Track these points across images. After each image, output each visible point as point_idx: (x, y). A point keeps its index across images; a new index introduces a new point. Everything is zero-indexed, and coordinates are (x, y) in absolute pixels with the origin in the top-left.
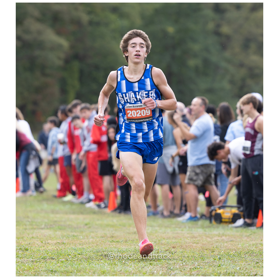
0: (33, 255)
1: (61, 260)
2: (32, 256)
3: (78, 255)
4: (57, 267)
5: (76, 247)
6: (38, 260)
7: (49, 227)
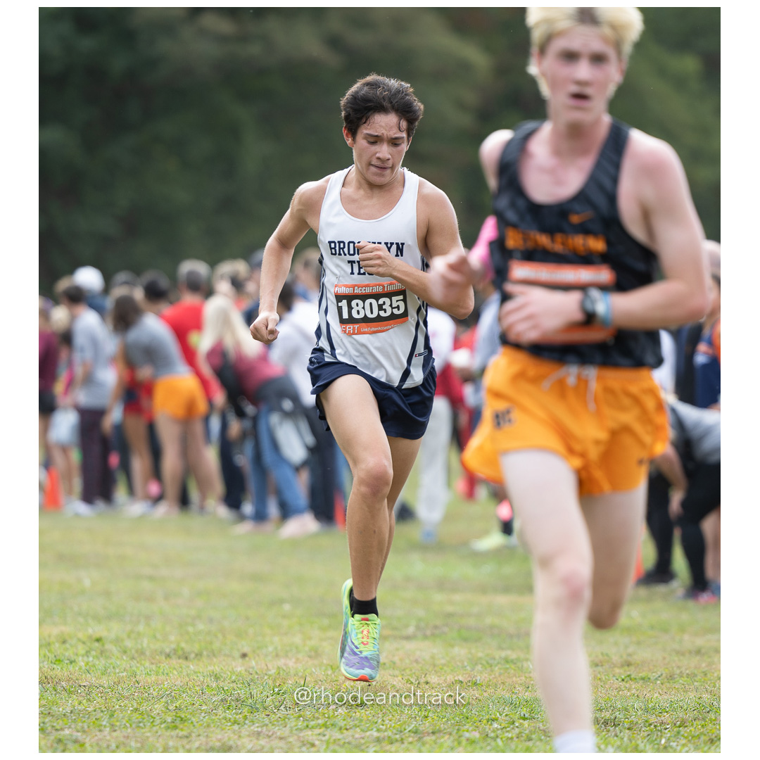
0: (380, 721)
1: (467, 735)
2: (376, 723)
3: (521, 721)
5: (514, 696)
6: (398, 736)
7: (428, 633)
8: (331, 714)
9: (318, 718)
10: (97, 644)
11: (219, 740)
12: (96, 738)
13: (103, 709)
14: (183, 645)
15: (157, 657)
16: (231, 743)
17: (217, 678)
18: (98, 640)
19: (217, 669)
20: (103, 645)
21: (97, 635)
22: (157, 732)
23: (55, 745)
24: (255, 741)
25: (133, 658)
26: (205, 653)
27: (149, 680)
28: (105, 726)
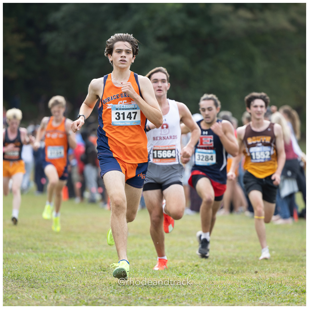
8: (292, 296)
9: (286, 298)
10: (196, 267)
13: (199, 294)
14: (231, 268)
15: (221, 273)
17: (245, 282)
18: (197, 266)
19: (245, 278)
20: (199, 268)
21: (196, 264)
25: (211, 273)
26: (240, 271)
27: (218, 282)
28: (200, 301)
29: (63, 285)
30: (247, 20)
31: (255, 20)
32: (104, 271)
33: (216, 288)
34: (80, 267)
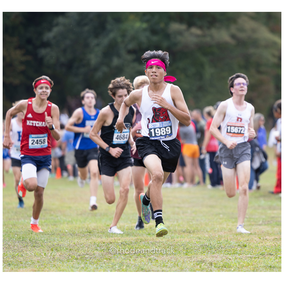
0: (251, 251)
1: (279, 255)
4: (276, 263)
6: (257, 256)
7: (266, 223)
8: (236, 249)
11: (200, 259)
12: (161, 258)
14: (189, 228)
15: (181, 232)
16: (204, 259)
17: (199, 239)
19: (199, 236)
22: (181, 256)
23: (149, 261)
24: (212, 259)
26: (196, 231)
27: (178, 240)
29: (58, 245)
30: (198, 36)
31: (204, 36)
32: (90, 233)
33: (177, 244)
34: (71, 230)
